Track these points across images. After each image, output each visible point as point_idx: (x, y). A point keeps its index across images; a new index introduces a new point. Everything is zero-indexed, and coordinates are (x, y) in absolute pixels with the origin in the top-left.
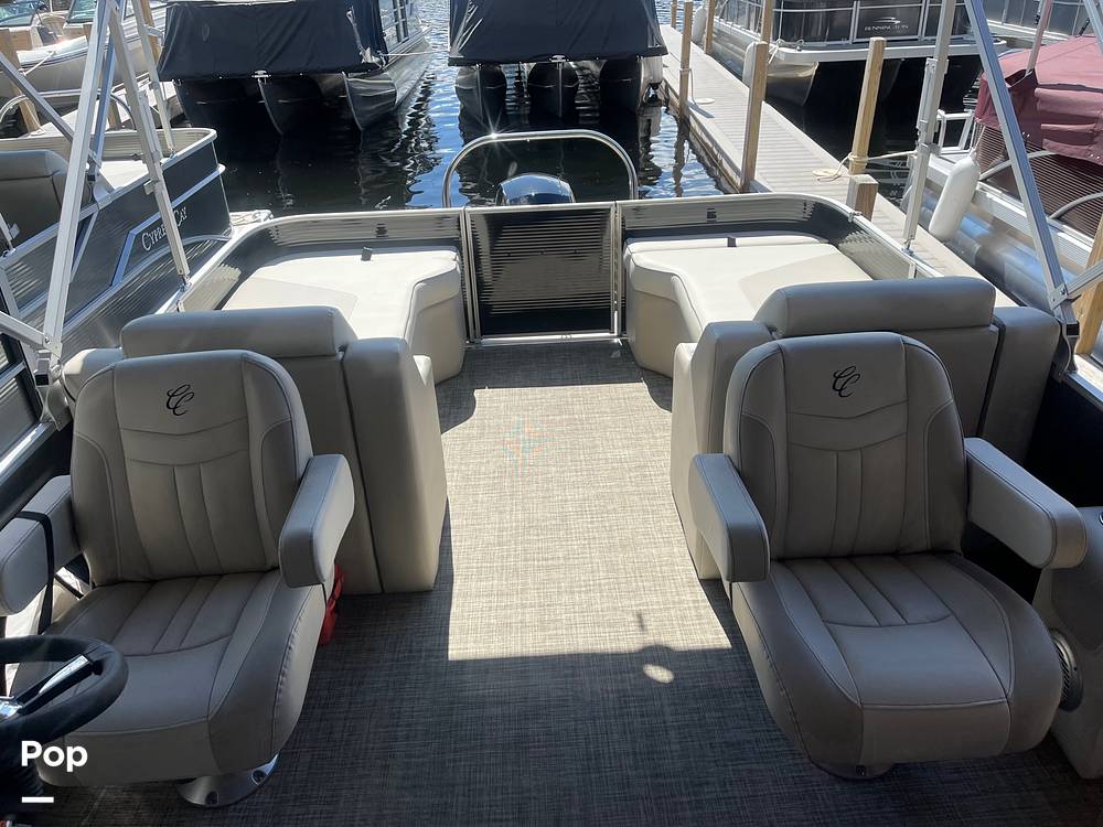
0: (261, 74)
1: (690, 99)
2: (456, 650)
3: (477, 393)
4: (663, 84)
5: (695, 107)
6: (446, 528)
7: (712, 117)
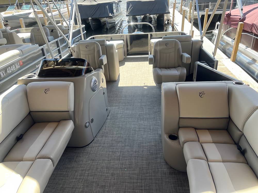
0: (90, 18)
1: (174, 22)
2: (119, 86)
3: (125, 63)
4: (170, 20)
5: (175, 24)
6: (119, 76)
7: (178, 25)
